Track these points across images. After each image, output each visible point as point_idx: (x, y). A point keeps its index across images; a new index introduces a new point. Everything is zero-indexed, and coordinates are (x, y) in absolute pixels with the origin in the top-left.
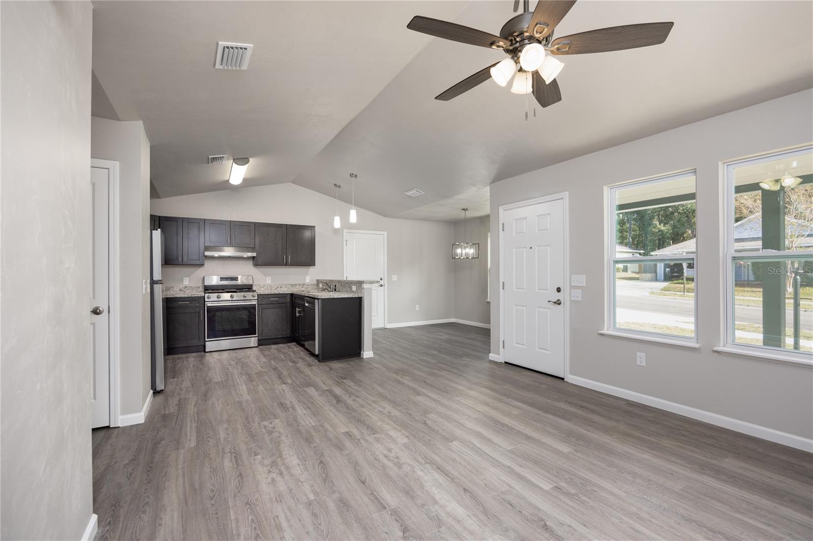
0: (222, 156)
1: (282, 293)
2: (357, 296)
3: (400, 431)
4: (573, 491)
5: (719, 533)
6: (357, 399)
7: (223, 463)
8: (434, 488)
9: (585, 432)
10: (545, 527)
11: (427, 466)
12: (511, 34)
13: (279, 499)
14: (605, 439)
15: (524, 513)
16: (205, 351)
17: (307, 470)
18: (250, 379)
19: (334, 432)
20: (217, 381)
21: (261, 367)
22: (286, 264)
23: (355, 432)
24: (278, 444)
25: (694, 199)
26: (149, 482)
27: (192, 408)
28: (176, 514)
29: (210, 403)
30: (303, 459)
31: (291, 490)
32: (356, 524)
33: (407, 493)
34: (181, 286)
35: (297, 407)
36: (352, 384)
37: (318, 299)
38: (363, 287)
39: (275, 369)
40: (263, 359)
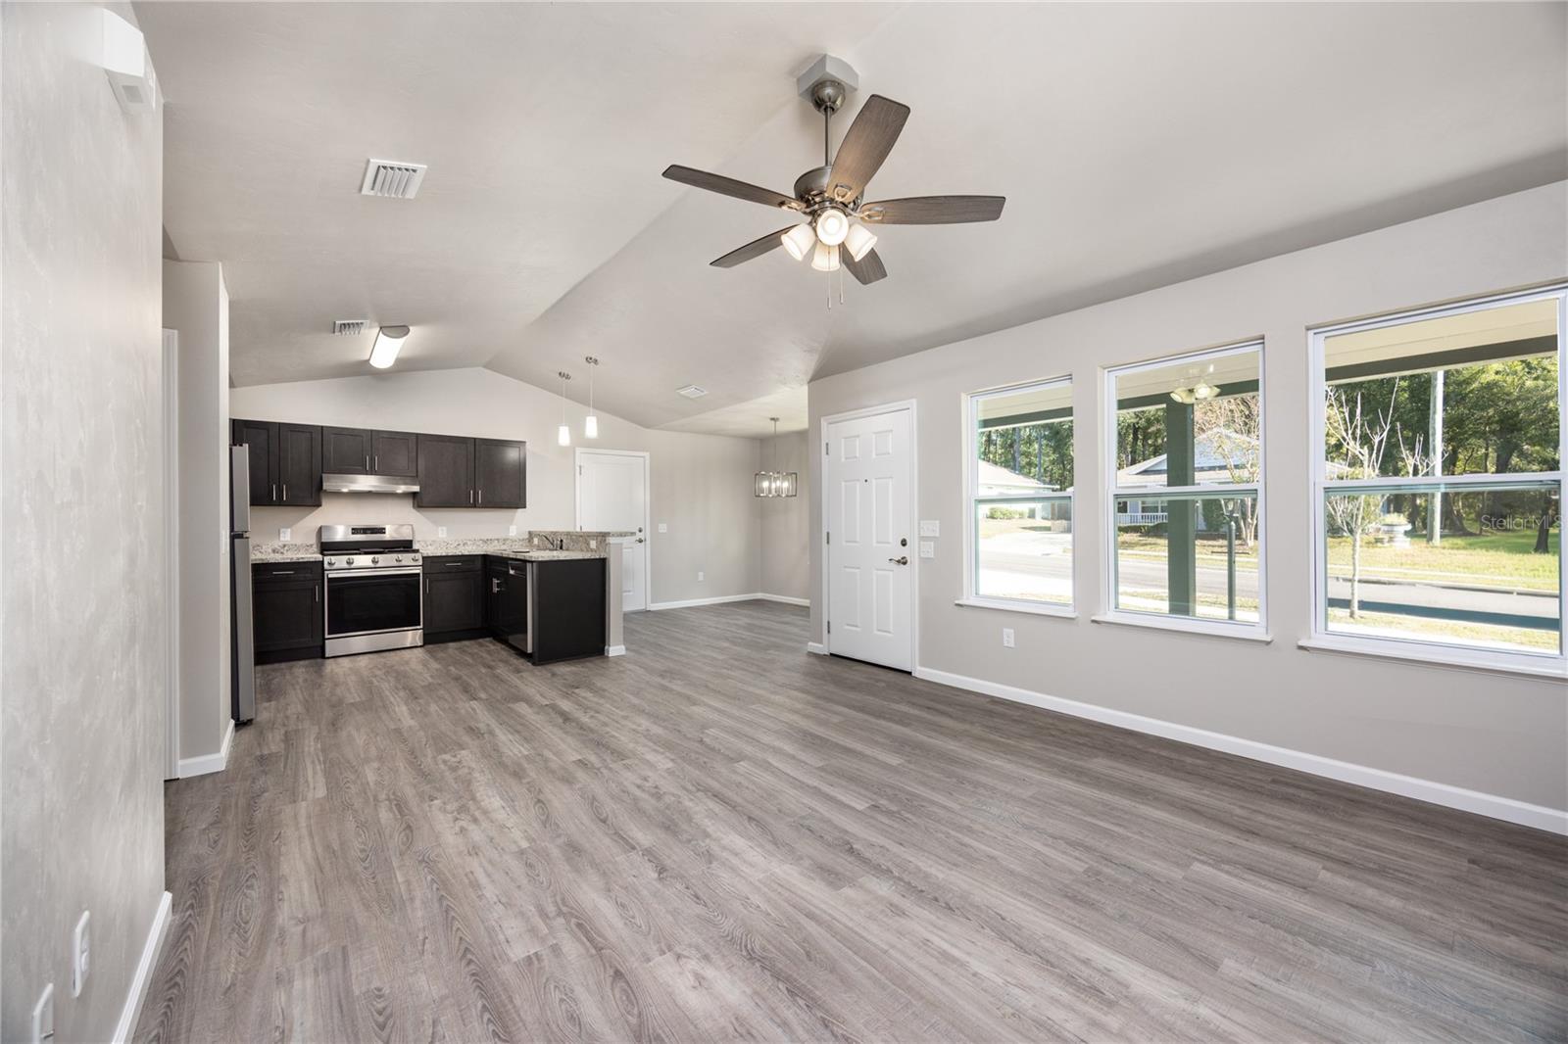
0: (359, 321)
1: (467, 553)
2: (598, 557)
3: (662, 753)
4: (894, 808)
5: (1061, 838)
6: (597, 715)
7: (378, 815)
8: (706, 820)
9: (925, 738)
10: (851, 851)
11: (699, 794)
12: (808, 192)
13: (474, 851)
14: (951, 746)
15: (826, 837)
16: (323, 656)
17: (516, 812)
18: (413, 695)
19: (559, 762)
20: (352, 701)
21: (431, 676)
22: (475, 506)
23: (593, 758)
24: (468, 783)
25: (1072, 415)
26: (252, 848)
27: (312, 743)
28: (305, 885)
29: (344, 734)
30: (511, 801)
31: (491, 839)
32: (591, 871)
33: (667, 828)
34: (277, 544)
35: (497, 731)
36: (589, 695)
37: (532, 562)
38: (607, 541)
39: (457, 679)
40: (435, 665)
